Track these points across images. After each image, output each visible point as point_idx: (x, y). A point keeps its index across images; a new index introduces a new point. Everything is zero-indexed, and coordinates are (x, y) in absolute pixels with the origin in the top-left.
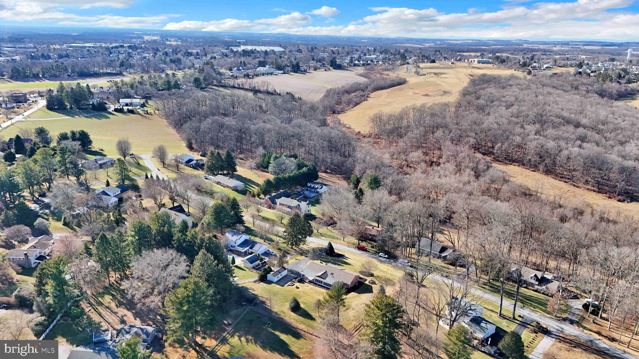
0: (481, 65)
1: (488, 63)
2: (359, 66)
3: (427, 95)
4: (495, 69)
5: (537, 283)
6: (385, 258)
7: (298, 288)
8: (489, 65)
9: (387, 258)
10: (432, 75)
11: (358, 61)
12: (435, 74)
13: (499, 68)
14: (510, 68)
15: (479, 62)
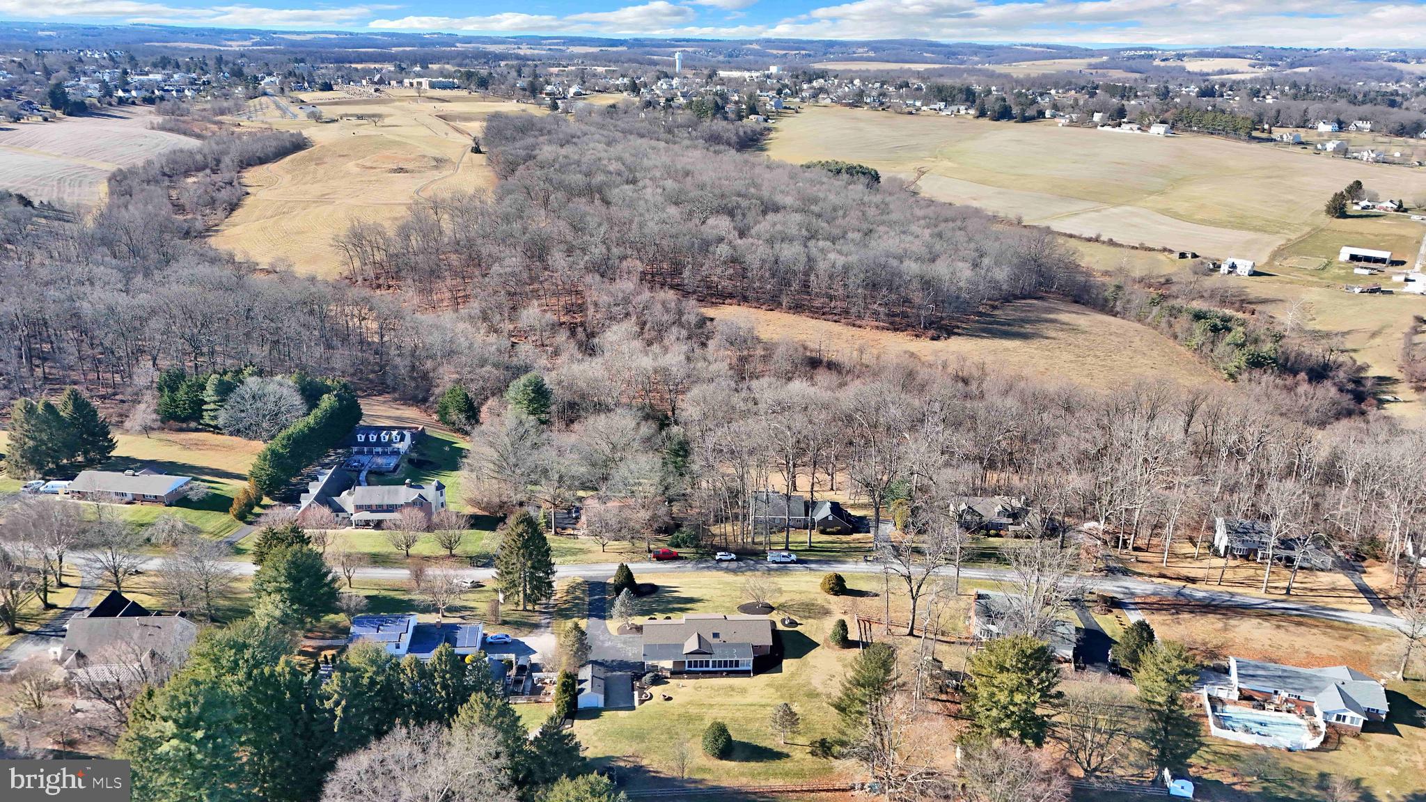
0: (438, 93)
1: (452, 87)
2: (134, 103)
3: (401, 170)
4: (476, 100)
5: (1011, 521)
6: (732, 560)
7: (670, 699)
8: (456, 93)
9: (737, 560)
10: (354, 121)
11: (125, 91)
12: (360, 117)
13: (484, 99)
14: (508, 97)
15: (432, 86)
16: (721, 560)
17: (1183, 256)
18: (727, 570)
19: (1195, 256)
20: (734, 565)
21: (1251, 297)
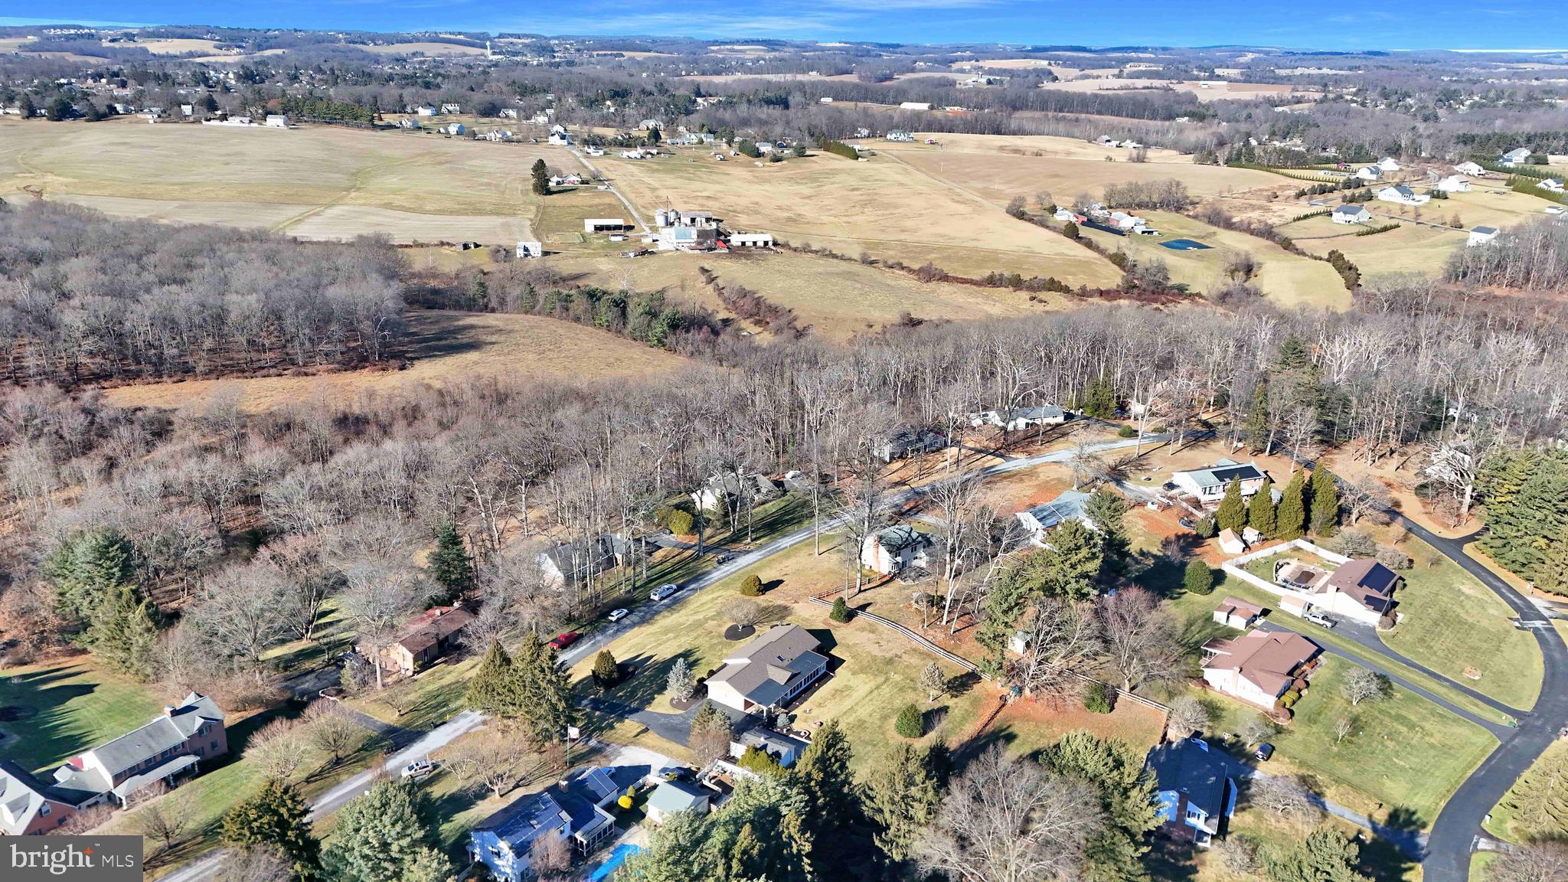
16: (618, 620)
17: (466, 247)
18: (633, 625)
19: (477, 246)
20: (634, 618)
21: (565, 274)
